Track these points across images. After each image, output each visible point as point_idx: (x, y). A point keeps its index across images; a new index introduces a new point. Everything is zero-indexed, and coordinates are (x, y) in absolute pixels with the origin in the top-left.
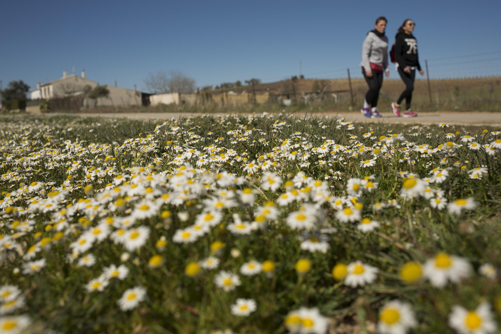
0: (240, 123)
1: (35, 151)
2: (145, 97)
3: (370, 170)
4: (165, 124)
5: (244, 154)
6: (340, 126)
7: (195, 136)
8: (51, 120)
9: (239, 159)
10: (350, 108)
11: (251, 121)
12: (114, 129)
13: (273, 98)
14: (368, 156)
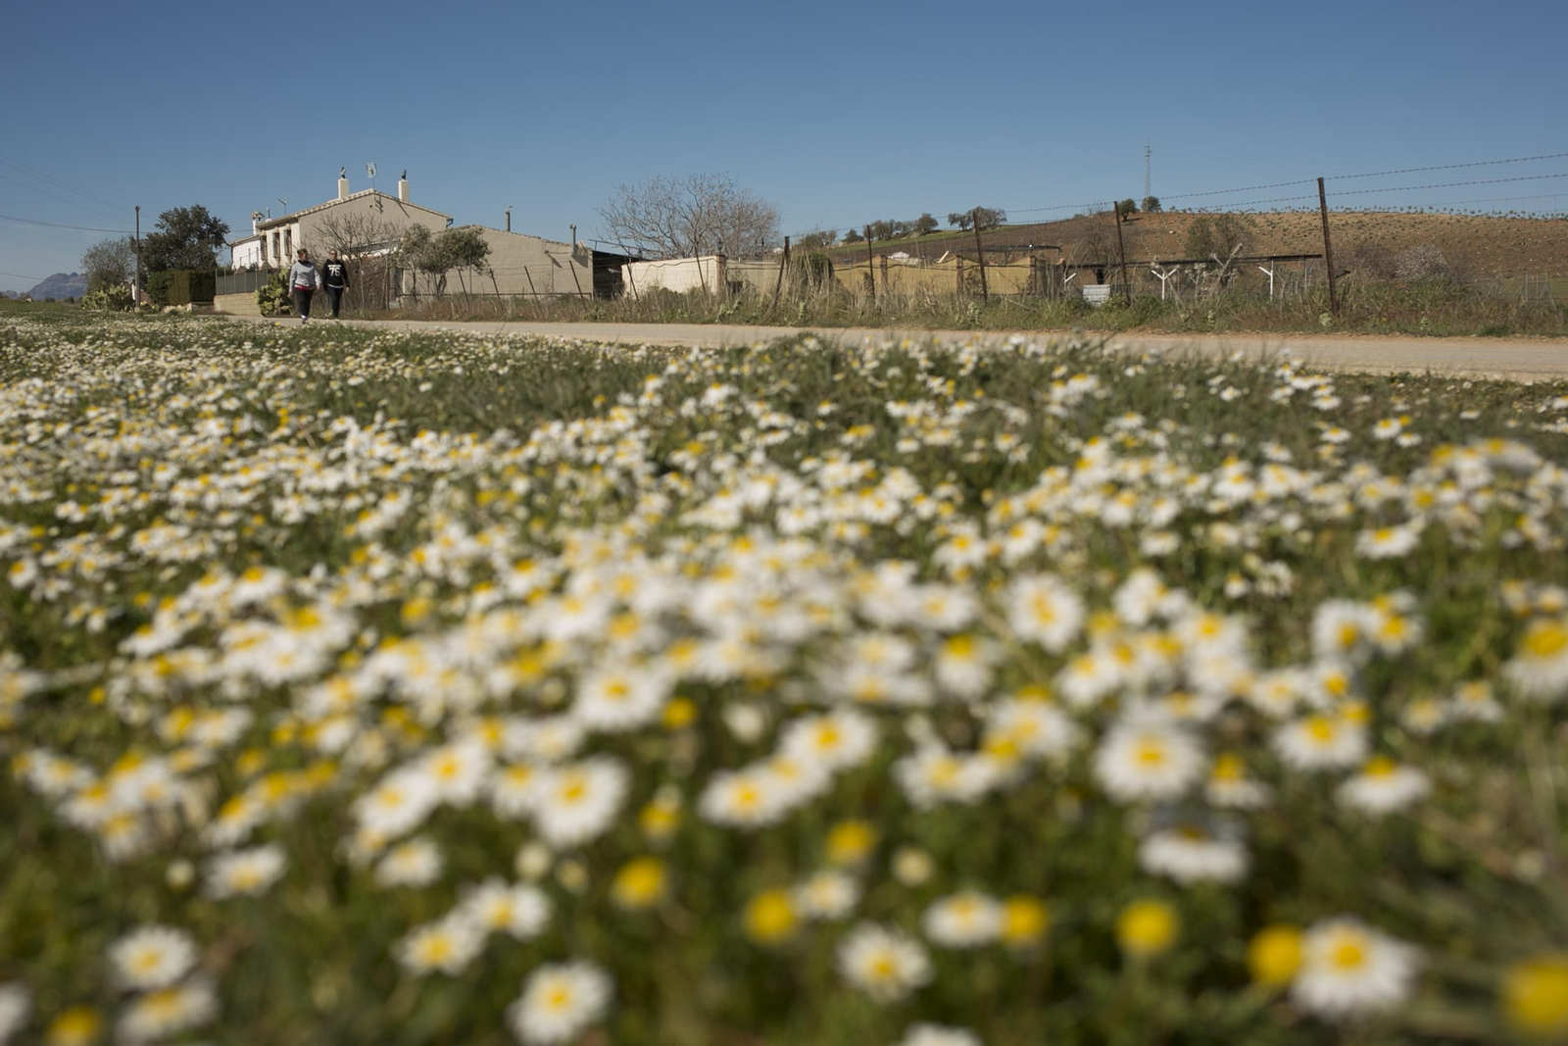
0: (932, 372)
1: (243, 454)
2: (607, 268)
3: (1399, 571)
4: (672, 369)
5: (944, 490)
6: (1288, 391)
7: (776, 419)
8: (292, 345)
9: (926, 508)
10: (1325, 320)
11: (970, 367)
12: (502, 380)
13: (1047, 280)
14: (1393, 514)
